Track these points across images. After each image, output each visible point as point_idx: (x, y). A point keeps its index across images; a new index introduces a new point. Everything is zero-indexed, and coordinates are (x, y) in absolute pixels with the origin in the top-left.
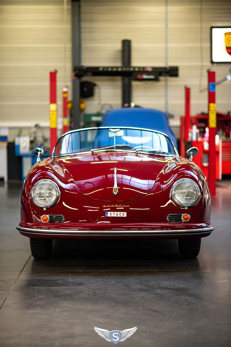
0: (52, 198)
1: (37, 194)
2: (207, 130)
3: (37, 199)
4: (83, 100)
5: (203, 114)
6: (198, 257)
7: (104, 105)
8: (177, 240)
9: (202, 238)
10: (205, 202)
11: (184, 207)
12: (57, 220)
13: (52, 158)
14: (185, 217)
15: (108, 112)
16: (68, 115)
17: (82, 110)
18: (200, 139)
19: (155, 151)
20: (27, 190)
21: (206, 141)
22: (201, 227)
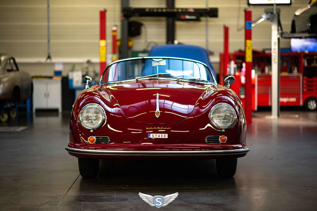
0: (99, 121)
1: (85, 117)
2: (244, 65)
3: (85, 121)
4: (131, 38)
5: (240, 51)
6: (234, 176)
7: (150, 43)
8: (215, 160)
9: (238, 159)
10: (241, 126)
11: (221, 129)
12: (103, 141)
13: (99, 85)
14: (222, 138)
15: (153, 48)
16: (117, 51)
17: (130, 48)
18: (237, 74)
19: (195, 79)
20: (76, 114)
21: (243, 75)
22: (237, 148)
